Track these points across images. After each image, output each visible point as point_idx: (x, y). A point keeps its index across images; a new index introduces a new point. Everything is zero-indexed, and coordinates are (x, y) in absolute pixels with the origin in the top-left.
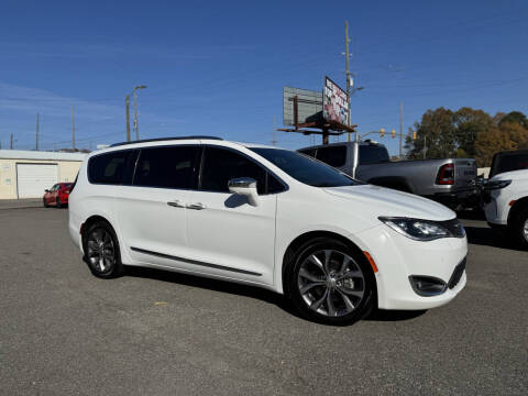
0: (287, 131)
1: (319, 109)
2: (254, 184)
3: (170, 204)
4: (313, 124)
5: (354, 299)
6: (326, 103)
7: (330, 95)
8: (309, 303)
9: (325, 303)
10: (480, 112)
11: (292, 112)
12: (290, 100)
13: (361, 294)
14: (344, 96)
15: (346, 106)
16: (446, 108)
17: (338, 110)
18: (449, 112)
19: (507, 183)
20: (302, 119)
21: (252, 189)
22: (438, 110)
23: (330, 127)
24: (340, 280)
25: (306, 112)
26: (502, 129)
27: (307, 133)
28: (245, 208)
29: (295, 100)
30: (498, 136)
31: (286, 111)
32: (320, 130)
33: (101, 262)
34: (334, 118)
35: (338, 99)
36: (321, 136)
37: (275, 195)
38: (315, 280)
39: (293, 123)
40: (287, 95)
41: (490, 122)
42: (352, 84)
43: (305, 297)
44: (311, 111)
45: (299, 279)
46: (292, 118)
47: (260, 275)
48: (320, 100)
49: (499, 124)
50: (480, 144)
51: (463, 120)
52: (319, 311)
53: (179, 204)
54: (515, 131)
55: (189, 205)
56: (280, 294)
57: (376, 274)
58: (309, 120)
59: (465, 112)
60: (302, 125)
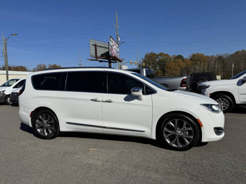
0: (92, 60)
1: (107, 50)
2: (141, 91)
3: (92, 100)
4: (105, 57)
5: (189, 139)
6: (110, 48)
7: (112, 45)
8: (169, 142)
9: (176, 142)
10: (167, 55)
11: (94, 51)
12: (93, 45)
13: (192, 137)
14: (117, 45)
15: (118, 50)
16: (154, 53)
17: (115, 52)
18: (155, 54)
19: (208, 87)
20: (99, 55)
21: (140, 93)
22: (151, 53)
23: (112, 59)
24: (183, 131)
25: (101, 51)
26: (175, 62)
27: (101, 61)
28: (136, 101)
29: (95, 46)
30: (174, 64)
31: (91, 51)
32: (107, 60)
33: (45, 131)
34: (114, 55)
35: (115, 47)
36: (108, 63)
37: (150, 95)
38: (171, 132)
39: (95, 56)
40: (91, 43)
41: (171, 59)
42: (119, 40)
43: (167, 140)
44: (103, 51)
45: (164, 132)
46: (94, 54)
47: (144, 131)
48: (108, 47)
49: (174, 60)
50: (167, 68)
51: (161, 58)
52: (173, 145)
53: (98, 100)
54: (180, 62)
55: (104, 101)
56: (154, 140)
57: (202, 128)
58: (102, 56)
59: (161, 54)
60: (99, 58)
